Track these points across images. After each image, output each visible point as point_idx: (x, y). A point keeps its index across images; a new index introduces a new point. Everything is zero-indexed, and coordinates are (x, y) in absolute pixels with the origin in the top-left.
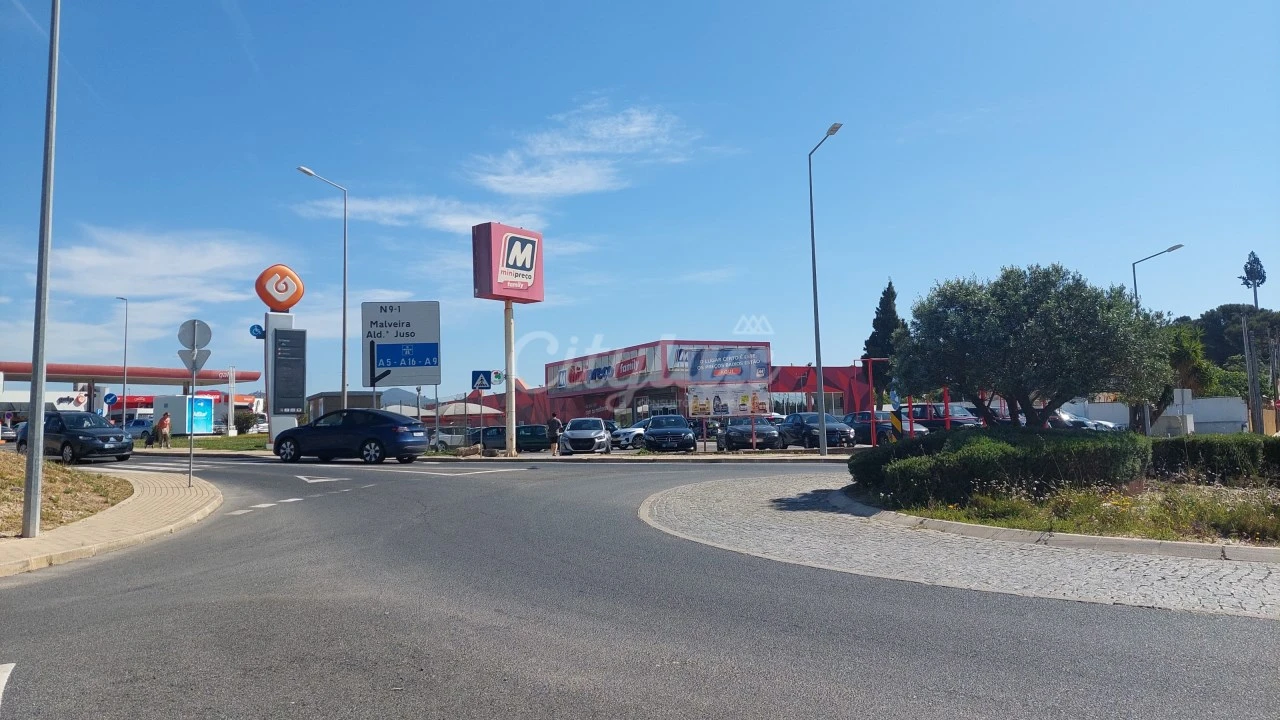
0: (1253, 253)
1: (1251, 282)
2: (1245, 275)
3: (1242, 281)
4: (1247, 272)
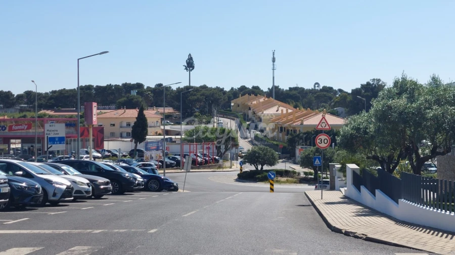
0: (190, 54)
1: (188, 69)
2: (186, 65)
3: (184, 67)
4: (187, 63)
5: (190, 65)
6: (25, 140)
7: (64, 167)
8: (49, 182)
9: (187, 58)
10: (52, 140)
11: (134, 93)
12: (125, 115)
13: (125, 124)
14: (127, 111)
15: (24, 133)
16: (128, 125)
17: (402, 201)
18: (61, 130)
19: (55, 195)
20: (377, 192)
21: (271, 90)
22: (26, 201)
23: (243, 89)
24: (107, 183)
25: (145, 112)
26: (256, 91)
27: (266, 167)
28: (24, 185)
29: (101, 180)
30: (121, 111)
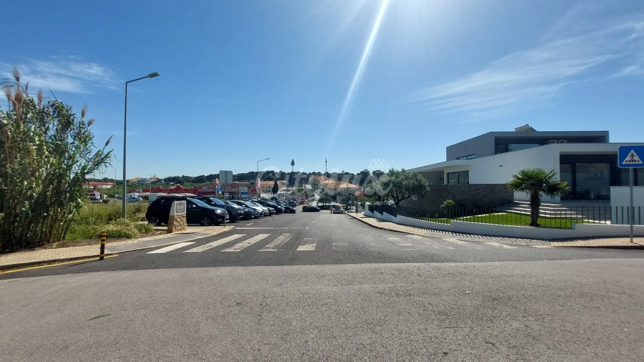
1: (292, 165)
2: (291, 163)
5: (293, 163)
6: (230, 193)
7: (257, 204)
8: (255, 209)
9: (292, 160)
10: (242, 193)
11: (271, 174)
12: (268, 183)
13: (268, 187)
14: (269, 182)
15: (230, 191)
16: (269, 187)
17: (398, 216)
18: (246, 189)
19: (257, 214)
20: (384, 213)
21: (325, 174)
22: (248, 217)
23: (314, 173)
24: (273, 210)
25: (278, 182)
26: (319, 174)
27: (327, 204)
28: (247, 210)
29: (271, 209)
30: (266, 182)
